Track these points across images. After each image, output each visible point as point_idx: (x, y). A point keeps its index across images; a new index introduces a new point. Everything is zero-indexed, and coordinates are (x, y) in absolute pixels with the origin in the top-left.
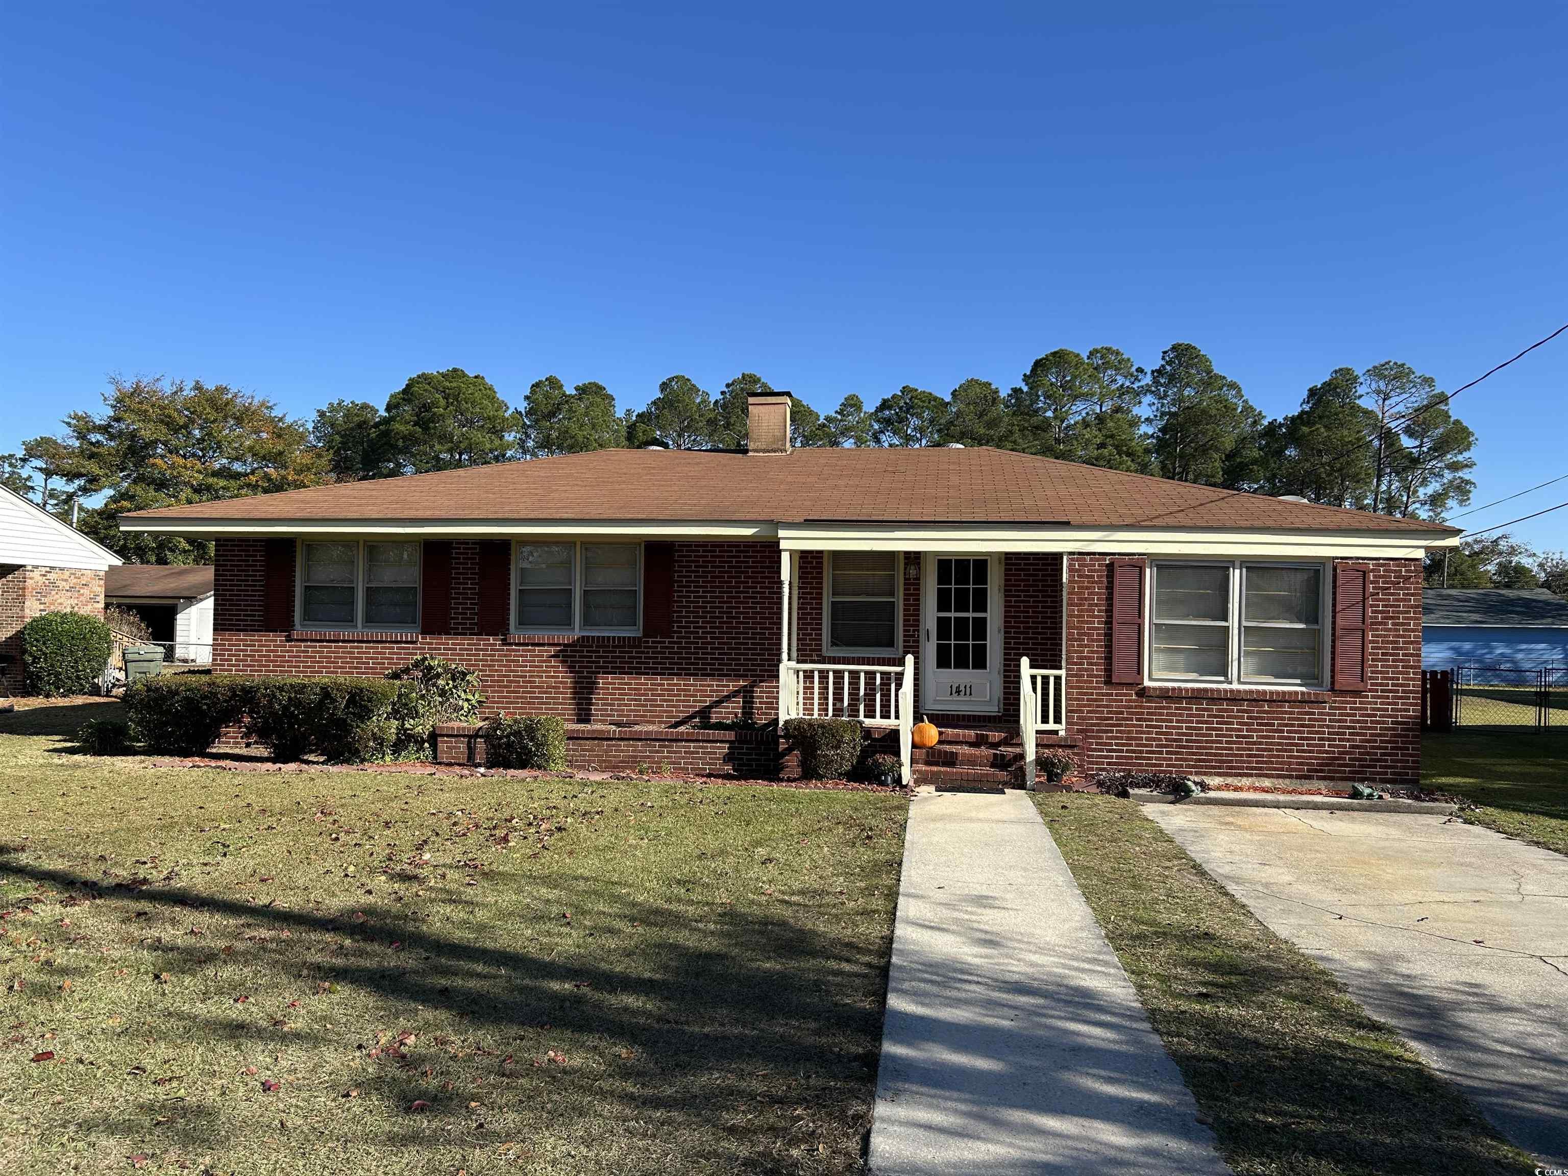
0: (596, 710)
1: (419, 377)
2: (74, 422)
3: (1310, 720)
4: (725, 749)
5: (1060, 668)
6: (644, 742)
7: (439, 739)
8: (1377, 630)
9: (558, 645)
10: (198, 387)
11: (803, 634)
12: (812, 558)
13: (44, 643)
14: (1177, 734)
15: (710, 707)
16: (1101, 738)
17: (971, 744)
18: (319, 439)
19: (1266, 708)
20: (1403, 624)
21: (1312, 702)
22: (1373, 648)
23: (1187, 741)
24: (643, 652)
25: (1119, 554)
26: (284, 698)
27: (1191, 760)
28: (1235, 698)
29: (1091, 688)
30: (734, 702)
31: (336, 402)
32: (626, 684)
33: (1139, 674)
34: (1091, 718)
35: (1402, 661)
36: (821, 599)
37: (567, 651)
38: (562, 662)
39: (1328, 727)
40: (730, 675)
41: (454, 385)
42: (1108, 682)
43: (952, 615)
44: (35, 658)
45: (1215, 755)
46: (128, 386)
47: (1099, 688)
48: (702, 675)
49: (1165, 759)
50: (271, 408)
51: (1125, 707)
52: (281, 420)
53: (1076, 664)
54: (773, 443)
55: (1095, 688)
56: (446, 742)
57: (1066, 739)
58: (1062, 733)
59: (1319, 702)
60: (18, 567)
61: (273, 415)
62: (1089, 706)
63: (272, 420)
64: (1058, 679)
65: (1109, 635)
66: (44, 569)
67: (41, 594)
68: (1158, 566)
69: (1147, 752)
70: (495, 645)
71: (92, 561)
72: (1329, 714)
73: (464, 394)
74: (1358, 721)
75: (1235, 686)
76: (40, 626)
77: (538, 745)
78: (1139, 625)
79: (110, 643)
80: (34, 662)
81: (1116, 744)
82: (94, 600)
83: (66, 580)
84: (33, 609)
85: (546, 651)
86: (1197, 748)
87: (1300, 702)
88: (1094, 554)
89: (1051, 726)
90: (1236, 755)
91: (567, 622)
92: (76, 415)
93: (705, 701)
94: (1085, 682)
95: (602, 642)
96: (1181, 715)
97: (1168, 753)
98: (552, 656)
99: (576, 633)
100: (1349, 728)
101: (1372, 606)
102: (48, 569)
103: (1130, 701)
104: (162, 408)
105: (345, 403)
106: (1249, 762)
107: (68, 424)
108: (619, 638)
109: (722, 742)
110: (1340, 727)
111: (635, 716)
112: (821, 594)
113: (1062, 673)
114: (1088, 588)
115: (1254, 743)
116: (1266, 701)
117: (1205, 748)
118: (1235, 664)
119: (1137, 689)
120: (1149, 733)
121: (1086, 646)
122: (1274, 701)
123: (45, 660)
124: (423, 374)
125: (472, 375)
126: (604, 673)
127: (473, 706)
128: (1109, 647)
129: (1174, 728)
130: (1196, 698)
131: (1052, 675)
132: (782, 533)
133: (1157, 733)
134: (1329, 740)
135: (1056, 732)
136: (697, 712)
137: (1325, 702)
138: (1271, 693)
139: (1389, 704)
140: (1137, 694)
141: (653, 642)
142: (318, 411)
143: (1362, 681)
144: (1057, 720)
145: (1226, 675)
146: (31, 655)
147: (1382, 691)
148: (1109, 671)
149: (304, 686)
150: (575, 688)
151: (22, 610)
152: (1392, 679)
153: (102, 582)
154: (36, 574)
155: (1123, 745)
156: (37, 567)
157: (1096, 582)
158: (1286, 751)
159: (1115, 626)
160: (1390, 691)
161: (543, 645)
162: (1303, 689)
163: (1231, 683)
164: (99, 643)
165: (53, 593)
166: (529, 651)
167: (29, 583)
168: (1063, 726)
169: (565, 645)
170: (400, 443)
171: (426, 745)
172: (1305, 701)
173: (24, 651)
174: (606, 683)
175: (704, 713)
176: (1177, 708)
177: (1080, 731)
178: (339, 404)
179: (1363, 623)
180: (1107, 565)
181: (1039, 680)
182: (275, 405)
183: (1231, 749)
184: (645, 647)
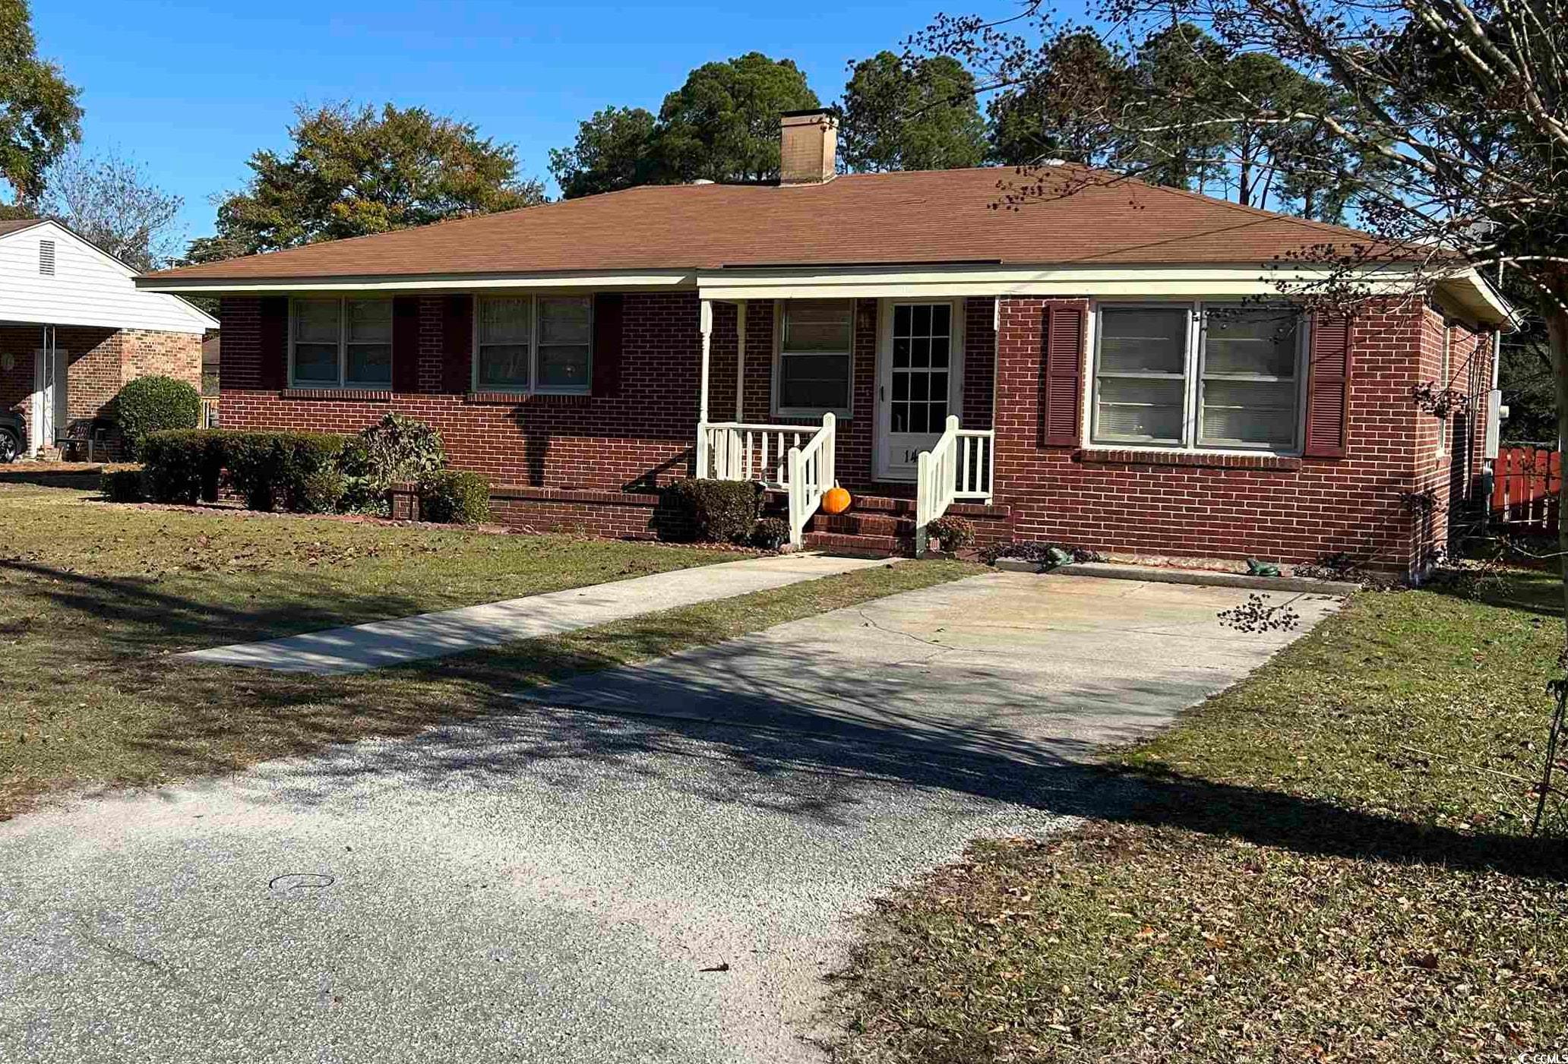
0: (548, 472)
1: (703, 69)
2: (259, 163)
3: (1275, 491)
4: (649, 513)
5: (989, 429)
6: (575, 505)
7: (396, 496)
8: (1362, 383)
9: (513, 404)
10: (390, 112)
11: (750, 393)
12: (760, 307)
13: (135, 408)
14: (1118, 505)
15: (656, 472)
16: (1032, 508)
17: (891, 513)
18: (583, 162)
19: (1223, 477)
20: (1394, 376)
21: (1278, 470)
22: (1356, 406)
23: (1129, 513)
24: (591, 413)
25: (1057, 296)
26: (246, 448)
27: (1134, 536)
28: (1186, 464)
29: (1022, 451)
30: (679, 467)
31: (605, 110)
32: (575, 446)
33: (1074, 435)
34: (1021, 485)
35: (1391, 421)
36: (770, 353)
37: (521, 411)
38: (517, 422)
39: (1297, 500)
40: (675, 438)
41: (748, 76)
42: (1041, 445)
43: (910, 370)
44: (127, 422)
45: (1161, 530)
46: (313, 116)
47: (1032, 452)
48: (648, 437)
49: (1103, 534)
50: (472, 132)
51: (1059, 473)
52: (485, 147)
53: (1005, 423)
54: (809, 171)
55: (1026, 451)
56: (401, 499)
57: (992, 509)
58: (989, 502)
59: (1285, 470)
60: (116, 330)
61: (476, 141)
62: (1019, 471)
63: (474, 146)
64: (986, 440)
65: (1042, 391)
66: (139, 332)
67: (136, 357)
68: (1104, 310)
69: (1083, 525)
70: (457, 404)
71: (191, 323)
72: (1298, 485)
73: (758, 88)
74: (1335, 494)
75: (1191, 450)
76: (133, 392)
77: (458, 501)
78: (1076, 378)
79: (197, 408)
80: (127, 427)
81: (1049, 516)
82: (191, 364)
83: (163, 344)
84: (129, 373)
85: (503, 410)
86: (1140, 522)
87: (1263, 469)
88: (1029, 296)
89: (978, 494)
90: (1186, 532)
91: (524, 381)
92: (261, 154)
93: (651, 465)
94: (1017, 444)
95: (554, 402)
96: (1123, 483)
97: (1106, 526)
98: (508, 416)
99: (533, 392)
100: (1323, 501)
101: (1356, 354)
102: (143, 332)
103: (1067, 466)
104: (346, 141)
105: (616, 111)
106: (1201, 540)
107: (253, 165)
108: (569, 397)
109: (647, 506)
110: (1312, 501)
111: (584, 480)
112: (771, 348)
113: (991, 433)
114: (1021, 336)
115: (1208, 518)
116: (1223, 468)
117: (1151, 522)
118: (1192, 425)
119: (1073, 453)
120: (1085, 503)
121: (1018, 403)
122: (1233, 468)
123: (136, 425)
124: (710, 64)
125: (776, 60)
126: (556, 434)
127: (437, 466)
128: (1042, 403)
129: (1115, 498)
130: (1140, 463)
131: (981, 436)
132: (700, 281)
133: (1095, 504)
134: (1297, 515)
135: (982, 501)
136: (643, 477)
137: (1295, 471)
138: (1228, 458)
139: (1374, 473)
140: (1073, 458)
141: (602, 402)
142: (582, 124)
143: (1340, 446)
144: (985, 488)
145: (1180, 438)
146: (124, 419)
147: (1366, 458)
148: (1041, 431)
149: (262, 438)
150: (528, 449)
151: (120, 374)
152: (1378, 443)
153: (199, 346)
154: (132, 338)
155: (1056, 516)
156: (133, 330)
157: (1030, 330)
158: (1245, 527)
159: (1050, 380)
160: (1377, 458)
161: (499, 404)
162: (1271, 455)
163: (1185, 447)
164: (186, 409)
165: (150, 357)
166: (487, 410)
167: (125, 346)
168: (990, 494)
169: (520, 404)
170: (677, 164)
171: (385, 501)
172: (1269, 467)
173: (119, 416)
174: (557, 443)
175: (650, 478)
176: (1118, 475)
177: (1009, 501)
178: (608, 113)
179: (1344, 375)
180: (1043, 310)
181: (967, 442)
182: (477, 128)
183: (1180, 524)
184: (594, 407)
